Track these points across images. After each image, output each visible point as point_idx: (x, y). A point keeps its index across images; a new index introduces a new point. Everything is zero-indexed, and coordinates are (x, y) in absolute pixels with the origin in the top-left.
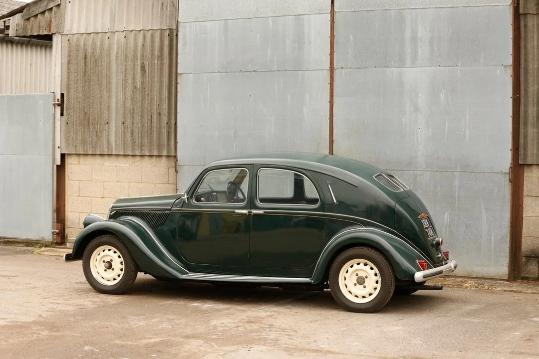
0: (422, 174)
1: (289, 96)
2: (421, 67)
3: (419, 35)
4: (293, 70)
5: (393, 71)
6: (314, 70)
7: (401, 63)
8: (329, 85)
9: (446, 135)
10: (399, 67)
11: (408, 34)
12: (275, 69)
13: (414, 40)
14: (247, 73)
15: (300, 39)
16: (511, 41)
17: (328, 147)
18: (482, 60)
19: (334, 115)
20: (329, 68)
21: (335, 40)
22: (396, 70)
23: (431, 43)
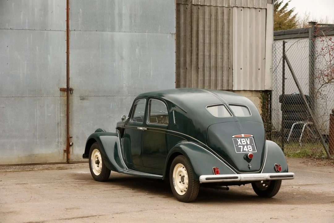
0: (126, 98)
1: (37, 48)
2: (125, 32)
3: (123, 12)
4: (40, 30)
5: (108, 34)
6: (55, 30)
7: (113, 29)
8: (66, 41)
9: (139, 74)
10: (111, 31)
11: (116, 11)
12: (27, 28)
13: (120, 15)
14: (4, 30)
15: (45, 9)
16: (175, 19)
17: (66, 82)
18: (159, 30)
19: (70, 61)
20: (66, 30)
21: (70, 11)
22: (109, 33)
23: (131, 18)
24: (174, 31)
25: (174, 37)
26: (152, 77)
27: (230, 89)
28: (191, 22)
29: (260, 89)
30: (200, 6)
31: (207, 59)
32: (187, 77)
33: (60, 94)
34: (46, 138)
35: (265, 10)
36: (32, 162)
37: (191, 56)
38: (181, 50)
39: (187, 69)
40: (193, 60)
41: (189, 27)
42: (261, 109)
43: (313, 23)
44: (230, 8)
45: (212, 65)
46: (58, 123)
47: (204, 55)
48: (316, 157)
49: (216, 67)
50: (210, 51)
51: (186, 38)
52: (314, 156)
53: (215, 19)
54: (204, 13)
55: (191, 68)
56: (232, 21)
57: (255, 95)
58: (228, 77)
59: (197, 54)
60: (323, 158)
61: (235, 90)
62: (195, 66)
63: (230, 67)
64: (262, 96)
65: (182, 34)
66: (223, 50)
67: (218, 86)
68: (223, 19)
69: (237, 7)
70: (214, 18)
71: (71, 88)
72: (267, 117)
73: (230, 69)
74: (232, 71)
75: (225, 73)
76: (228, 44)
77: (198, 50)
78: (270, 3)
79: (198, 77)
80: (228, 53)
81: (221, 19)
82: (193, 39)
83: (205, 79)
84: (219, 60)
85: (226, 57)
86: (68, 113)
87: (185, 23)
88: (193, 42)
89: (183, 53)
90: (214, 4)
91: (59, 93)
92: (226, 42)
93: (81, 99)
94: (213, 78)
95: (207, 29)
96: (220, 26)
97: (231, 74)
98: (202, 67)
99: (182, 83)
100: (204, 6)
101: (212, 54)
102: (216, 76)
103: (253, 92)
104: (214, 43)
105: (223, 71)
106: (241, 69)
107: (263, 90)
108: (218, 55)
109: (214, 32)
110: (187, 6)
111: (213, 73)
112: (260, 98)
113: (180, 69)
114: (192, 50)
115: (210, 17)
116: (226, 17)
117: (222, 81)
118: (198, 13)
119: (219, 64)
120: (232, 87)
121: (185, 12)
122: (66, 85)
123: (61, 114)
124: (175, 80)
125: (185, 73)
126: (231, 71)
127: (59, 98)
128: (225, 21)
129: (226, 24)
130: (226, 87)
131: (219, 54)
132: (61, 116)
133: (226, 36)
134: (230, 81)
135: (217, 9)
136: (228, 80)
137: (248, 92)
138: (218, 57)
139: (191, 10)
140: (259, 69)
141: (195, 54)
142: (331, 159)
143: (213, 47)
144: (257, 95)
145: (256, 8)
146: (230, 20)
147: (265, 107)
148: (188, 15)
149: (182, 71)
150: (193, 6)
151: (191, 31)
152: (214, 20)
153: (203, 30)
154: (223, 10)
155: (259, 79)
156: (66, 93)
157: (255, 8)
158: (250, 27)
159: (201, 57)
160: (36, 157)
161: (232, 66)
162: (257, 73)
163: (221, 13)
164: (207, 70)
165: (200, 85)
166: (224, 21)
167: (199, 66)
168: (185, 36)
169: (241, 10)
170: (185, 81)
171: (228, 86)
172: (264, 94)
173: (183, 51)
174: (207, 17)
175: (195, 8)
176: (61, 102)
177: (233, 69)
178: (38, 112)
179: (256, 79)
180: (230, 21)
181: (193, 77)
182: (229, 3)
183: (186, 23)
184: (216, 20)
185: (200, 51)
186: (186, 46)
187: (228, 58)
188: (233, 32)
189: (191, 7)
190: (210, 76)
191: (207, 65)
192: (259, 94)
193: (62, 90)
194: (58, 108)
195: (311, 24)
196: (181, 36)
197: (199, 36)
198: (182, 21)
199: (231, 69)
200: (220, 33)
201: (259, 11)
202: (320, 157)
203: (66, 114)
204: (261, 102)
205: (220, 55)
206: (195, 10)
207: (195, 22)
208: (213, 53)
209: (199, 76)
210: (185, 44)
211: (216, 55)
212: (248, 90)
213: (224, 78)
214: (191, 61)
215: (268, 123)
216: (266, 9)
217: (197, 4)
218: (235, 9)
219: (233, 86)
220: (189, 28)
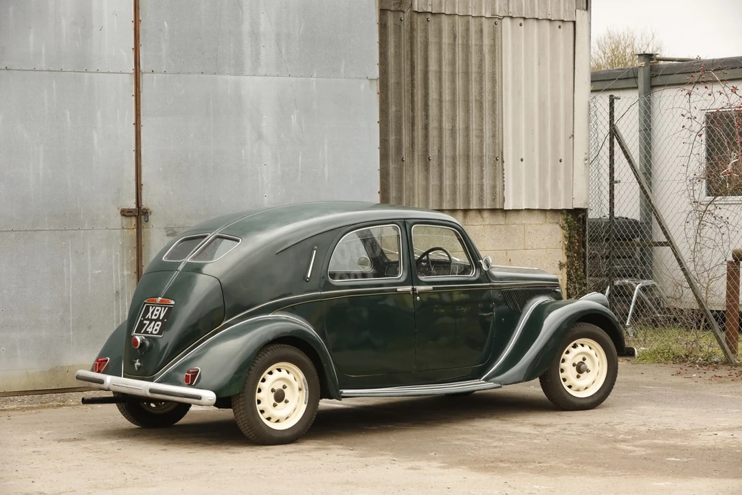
1: (68, 113)
2: (266, 75)
3: (262, 29)
4: (74, 71)
5: (227, 80)
6: (109, 72)
7: (239, 70)
8: (134, 98)
9: (299, 173)
10: (235, 74)
11: (246, 27)
12: (43, 66)
13: (255, 35)
15: (84, 22)
16: (378, 45)
17: (135, 194)
18: (342, 70)
19: (142, 145)
20: (133, 71)
21: (142, 27)
22: (231, 78)
23: (278, 42)
24: (376, 73)
25: (376, 87)
26: (326, 179)
27: (498, 207)
28: (412, 52)
29: (562, 207)
30: (429, 16)
31: (447, 139)
32: (404, 181)
33: (122, 224)
34: (90, 328)
35: (571, 25)
36: (58, 385)
37: (413, 130)
38: (390, 119)
39: (403, 161)
40: (416, 140)
41: (406, 63)
42: (565, 251)
43: (649, 57)
44: (497, 20)
45: (458, 151)
46: (117, 292)
47: (440, 129)
48: (697, 362)
49: (467, 157)
50: (454, 119)
51: (400, 89)
52: (692, 358)
53: (462, 44)
54: (440, 31)
55: (413, 159)
56: (500, 51)
57: (551, 220)
58: (494, 179)
59: (426, 127)
60: (717, 363)
61: (509, 210)
62: (420, 154)
63: (497, 155)
64: (567, 222)
65: (392, 80)
66: (481, 118)
67: (471, 199)
68: (481, 46)
69: (511, 17)
70: (460, 42)
71: (144, 209)
72: (577, 270)
73: (498, 159)
74: (503, 166)
75: (487, 170)
76: (494, 102)
77: (427, 116)
78: (583, 9)
79: (427, 179)
80: (494, 123)
81: (476, 45)
82: (415, 90)
83: (444, 185)
84: (474, 141)
85: (487, 132)
86: (140, 267)
87: (398, 55)
88: (416, 98)
89: (393, 123)
90: (460, 11)
91: (118, 220)
92: (487, 97)
93: (168, 235)
94: (460, 182)
95: (446, 69)
96: (473, 62)
97: (501, 172)
98: (436, 157)
99: (393, 193)
100: (439, 16)
101: (457, 125)
102: (468, 178)
103: (548, 213)
104: (461, 102)
105: (482, 166)
106: (522, 160)
107: (570, 207)
108: (471, 129)
109: (460, 76)
110: (401, 14)
111: (461, 171)
112: (563, 228)
113: (387, 163)
114: (413, 118)
115: (452, 40)
116: (487, 41)
117: (482, 190)
118: (426, 31)
119: (474, 150)
120: (501, 202)
121: (398, 28)
122: (134, 200)
123: (122, 270)
124: (377, 187)
125: (400, 170)
126: (500, 164)
127: (119, 231)
128: (486, 50)
129: (487, 57)
130: (488, 202)
131: (474, 126)
132: (123, 275)
133: (487, 85)
134: (497, 189)
135: (468, 22)
136: (494, 187)
137: (537, 212)
138: (471, 134)
139: (411, 23)
140: (561, 161)
141: (420, 127)
142: (736, 365)
143: (461, 109)
144: (557, 221)
145: (553, 19)
146: (497, 47)
147: (574, 248)
148: (405, 36)
149: (392, 166)
150: (415, 15)
151: (412, 73)
152: (460, 49)
153: (438, 69)
154: (481, 25)
155: (561, 185)
156: (134, 220)
157: (550, 20)
158: (539, 64)
159: (433, 133)
160: (68, 374)
161: (500, 153)
162: (555, 170)
163: (476, 32)
164: (447, 162)
165: (433, 197)
166: (482, 50)
167: (430, 155)
168: (398, 84)
169: (521, 25)
170: (400, 190)
171: (494, 200)
172: (572, 217)
173: (393, 120)
174: (446, 40)
175: (419, 20)
176: (123, 242)
177: (505, 160)
178: (71, 266)
179: (555, 184)
180: (495, 49)
181: (416, 179)
182: (494, 9)
183: (400, 54)
184: (466, 47)
185: (431, 118)
186: (401, 108)
187: (494, 136)
188: (502, 76)
189: (411, 17)
190: (454, 178)
191: (447, 151)
192: (561, 219)
193: (125, 213)
194: (117, 256)
195: (642, 58)
196: (389, 84)
197: (430, 85)
198: (391, 50)
199: (500, 161)
200: (474, 76)
201: (560, 27)
202: (707, 360)
203: (135, 270)
204: (565, 236)
205: (476, 129)
206: (419, 23)
207: (419, 52)
208: (460, 125)
209: (431, 177)
210: (399, 104)
211: (467, 128)
212: (537, 208)
213: (484, 180)
214: (413, 144)
215: (580, 284)
216: (574, 22)
217: (425, 10)
218: (507, 22)
219: (504, 201)
220: (406, 66)
